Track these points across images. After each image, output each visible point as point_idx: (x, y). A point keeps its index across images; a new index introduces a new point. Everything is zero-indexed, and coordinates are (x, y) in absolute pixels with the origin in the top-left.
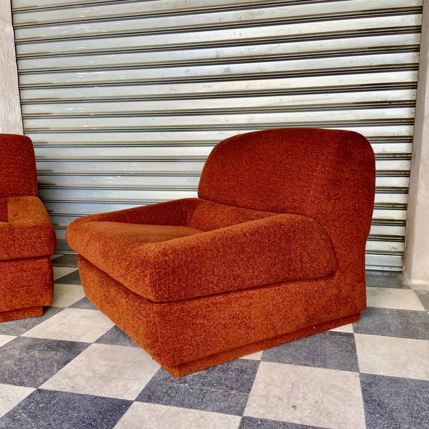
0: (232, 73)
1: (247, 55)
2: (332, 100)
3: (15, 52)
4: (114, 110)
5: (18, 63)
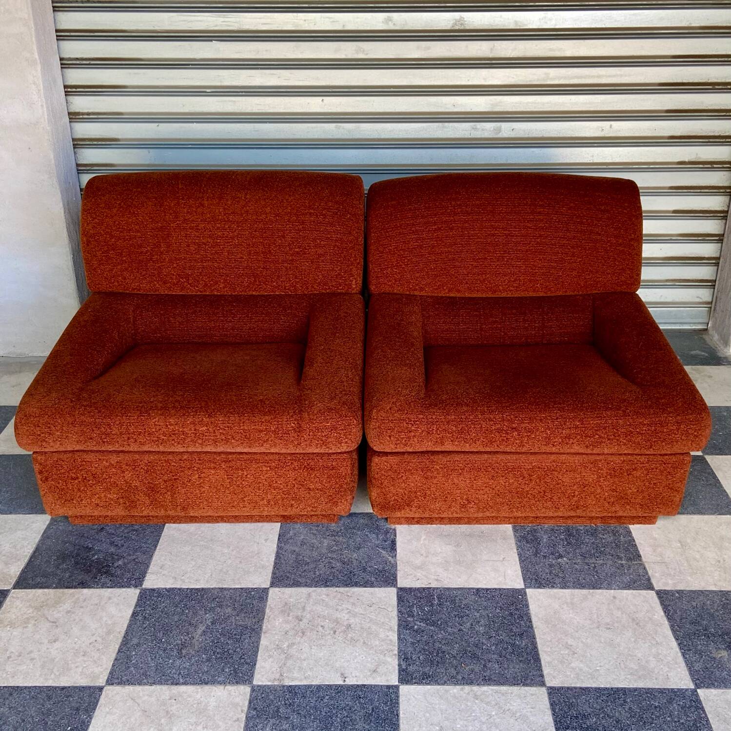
0: (468, 28)
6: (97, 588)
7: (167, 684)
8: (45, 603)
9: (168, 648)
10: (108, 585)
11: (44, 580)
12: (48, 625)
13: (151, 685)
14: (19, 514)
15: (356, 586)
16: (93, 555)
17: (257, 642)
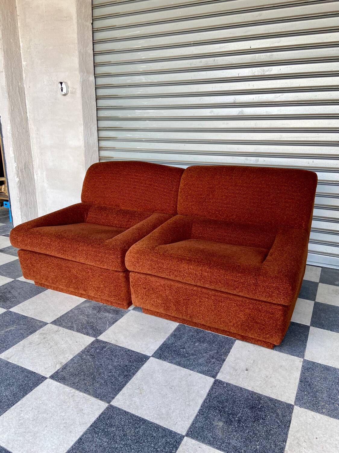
0: (245, 115)
1: (257, 101)
2: (322, 138)
3: (95, 95)
4: (158, 138)
5: (97, 102)
15: (81, 333)
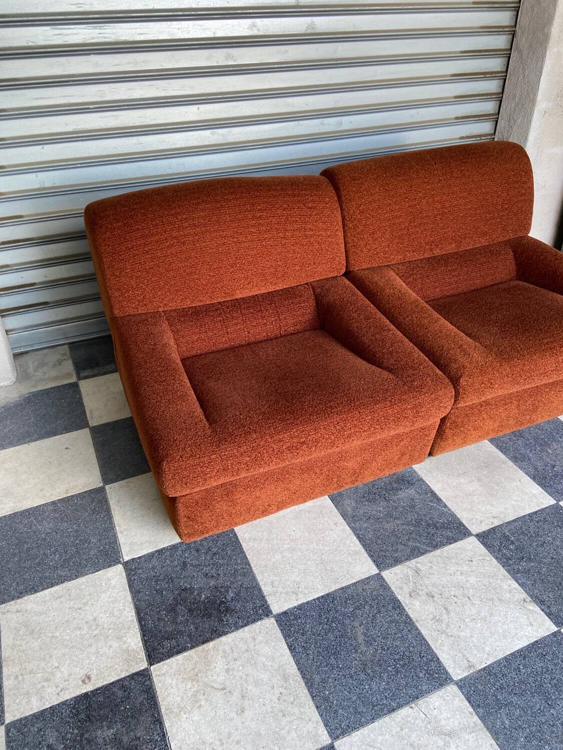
0: (318, 31)
6: (232, 631)
7: (385, 714)
8: (196, 670)
9: (352, 672)
10: (241, 624)
11: (174, 642)
12: (219, 694)
13: (373, 722)
14: (86, 574)
15: (444, 545)
16: (199, 595)
17: (419, 634)
